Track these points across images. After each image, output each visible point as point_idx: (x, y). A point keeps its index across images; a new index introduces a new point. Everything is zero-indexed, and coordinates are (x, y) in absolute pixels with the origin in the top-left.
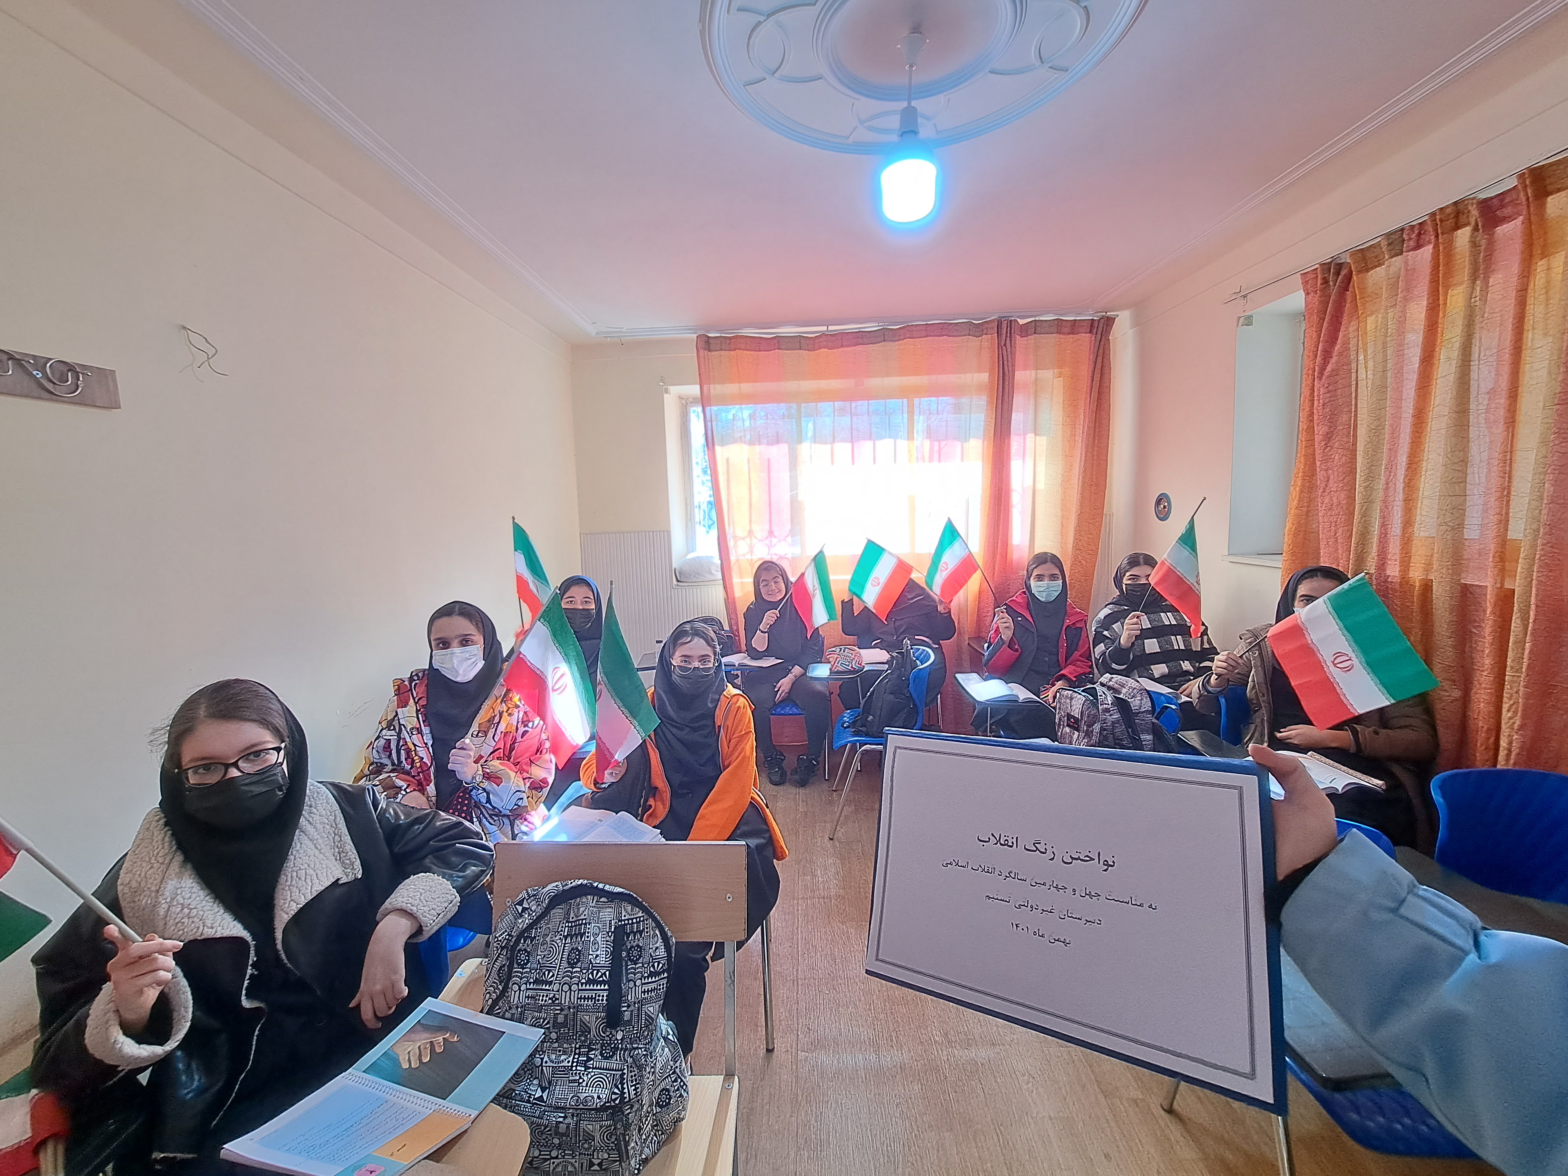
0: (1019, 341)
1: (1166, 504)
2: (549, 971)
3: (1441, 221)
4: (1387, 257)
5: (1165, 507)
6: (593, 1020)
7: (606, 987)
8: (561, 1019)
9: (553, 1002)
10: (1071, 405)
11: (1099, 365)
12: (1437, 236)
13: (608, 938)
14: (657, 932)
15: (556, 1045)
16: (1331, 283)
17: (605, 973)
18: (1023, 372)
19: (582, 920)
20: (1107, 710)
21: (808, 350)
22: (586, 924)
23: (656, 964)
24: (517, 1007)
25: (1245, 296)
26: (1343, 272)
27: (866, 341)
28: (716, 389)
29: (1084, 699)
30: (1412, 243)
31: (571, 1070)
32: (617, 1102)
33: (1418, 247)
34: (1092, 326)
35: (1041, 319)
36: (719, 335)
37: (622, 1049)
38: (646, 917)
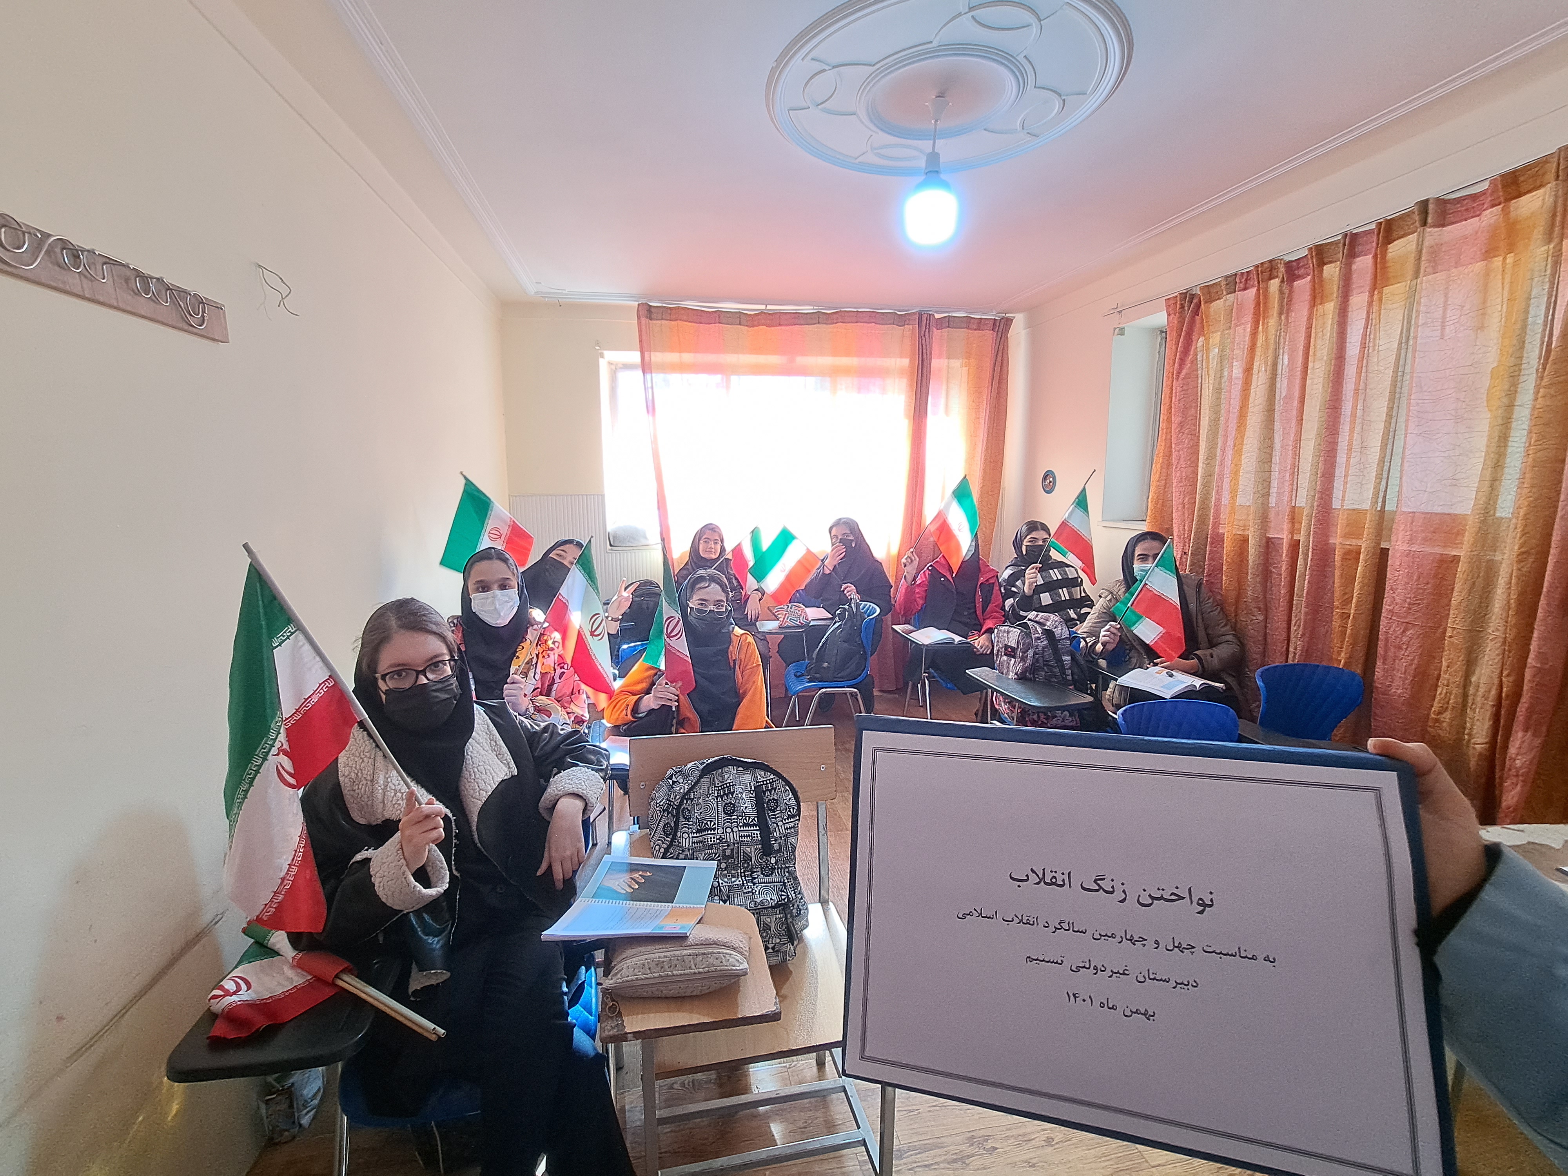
0: (936, 332)
1: (1051, 479)
2: (711, 821)
3: (1262, 273)
4: (1225, 293)
5: (1050, 482)
6: (753, 851)
7: (758, 828)
8: (728, 852)
9: (721, 841)
10: (975, 391)
11: (999, 359)
12: (1259, 283)
13: (751, 795)
14: (787, 788)
15: (726, 872)
16: (1186, 308)
17: (754, 819)
18: (938, 360)
19: (729, 783)
20: (1038, 638)
21: (747, 326)
22: (733, 785)
23: (792, 810)
24: (689, 850)
25: (1120, 312)
26: (1195, 301)
27: (802, 322)
28: (657, 357)
29: (1019, 631)
30: (1242, 285)
31: (743, 885)
32: (786, 900)
33: (1245, 289)
34: (994, 324)
35: (954, 315)
36: (660, 305)
37: (778, 868)
38: (777, 778)
